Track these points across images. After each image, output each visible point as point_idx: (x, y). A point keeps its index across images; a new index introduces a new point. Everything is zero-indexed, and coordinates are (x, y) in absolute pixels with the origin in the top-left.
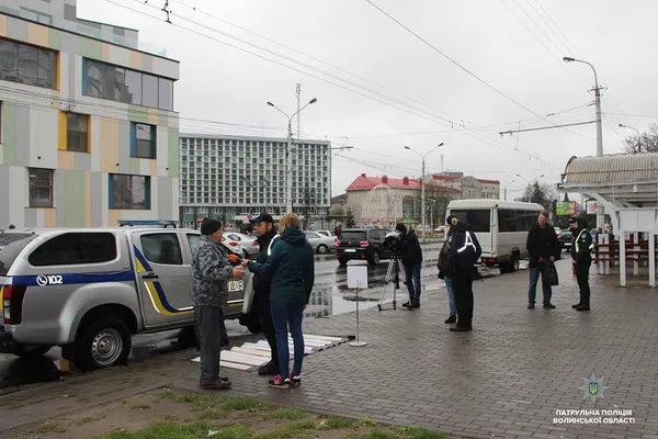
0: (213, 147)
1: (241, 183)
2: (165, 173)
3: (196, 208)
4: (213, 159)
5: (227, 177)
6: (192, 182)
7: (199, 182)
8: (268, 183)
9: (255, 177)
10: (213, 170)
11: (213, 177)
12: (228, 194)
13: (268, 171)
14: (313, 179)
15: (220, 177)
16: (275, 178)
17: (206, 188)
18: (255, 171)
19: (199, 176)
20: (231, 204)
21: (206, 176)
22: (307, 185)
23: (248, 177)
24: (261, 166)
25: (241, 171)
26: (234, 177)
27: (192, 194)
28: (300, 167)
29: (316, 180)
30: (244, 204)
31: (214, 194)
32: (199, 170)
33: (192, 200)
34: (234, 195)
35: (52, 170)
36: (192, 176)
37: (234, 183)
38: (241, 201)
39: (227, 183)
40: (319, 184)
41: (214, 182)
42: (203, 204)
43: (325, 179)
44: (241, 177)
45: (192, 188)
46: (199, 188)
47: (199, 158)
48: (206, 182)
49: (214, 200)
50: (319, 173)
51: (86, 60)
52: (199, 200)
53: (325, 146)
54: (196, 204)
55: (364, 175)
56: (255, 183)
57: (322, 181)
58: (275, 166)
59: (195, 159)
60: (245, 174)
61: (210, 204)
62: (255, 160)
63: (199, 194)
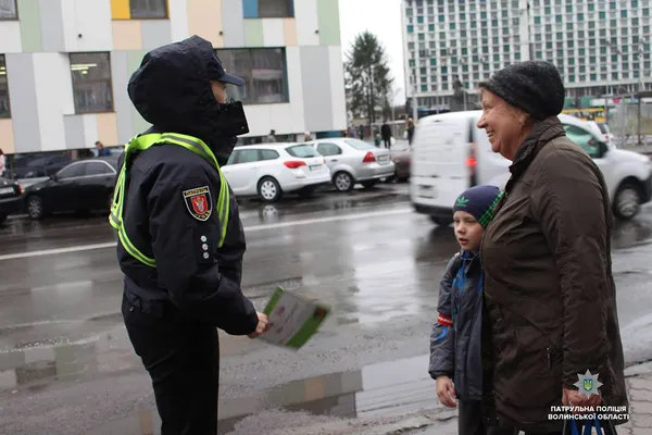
4: (559, 18)
5: (581, 43)
9: (625, 39)
10: (559, 35)
12: (582, 69)
15: (570, 43)
18: (624, 30)
20: (588, 83)
23: (614, 40)
25: (602, 32)
26: (592, 42)
30: (609, 82)
34: (593, 69)
35: (107, 53)
37: (592, 51)
38: (604, 77)
39: (582, 51)
41: (560, 52)
44: (603, 41)
56: (625, 48)
60: (608, 36)
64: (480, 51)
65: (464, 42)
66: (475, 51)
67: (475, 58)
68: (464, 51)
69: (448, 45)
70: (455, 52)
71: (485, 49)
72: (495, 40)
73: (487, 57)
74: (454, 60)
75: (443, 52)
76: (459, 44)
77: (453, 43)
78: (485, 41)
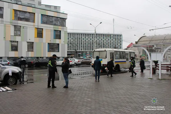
0: (91, 36)
1: (98, 45)
2: (63, 43)
3: (86, 52)
4: (91, 39)
6: (85, 45)
7: (87, 45)
8: (105, 45)
9: (102, 44)
10: (91, 42)
11: (91, 44)
13: (105, 42)
14: (117, 44)
15: (93, 44)
16: (107, 44)
17: (89, 47)
18: (102, 42)
19: (87, 43)
21: (89, 44)
22: (116, 46)
23: (100, 44)
24: (103, 41)
25: (98, 42)
26: (96, 44)
27: (85, 48)
28: (114, 41)
29: (118, 45)
31: (91, 48)
32: (87, 42)
33: (85, 50)
35: (33, 42)
36: (85, 44)
40: (119, 46)
41: (91, 45)
42: (88, 51)
43: (121, 44)
44: (98, 44)
45: (85, 47)
46: (87, 47)
47: (87, 39)
48: (89, 45)
49: (91, 50)
50: (119, 43)
51: (42, 15)
52: (87, 50)
53: (121, 35)
54: (86, 51)
55: (132, 43)
56: (102, 45)
57: (120, 45)
58: (107, 41)
59: (86, 39)
60: (99, 43)
61: (90, 51)
62: (102, 39)
63: (87, 48)
64: (77, 44)
65: (74, 42)
66: (76, 43)
67: (76, 45)
68: (74, 43)
69: (71, 42)
70: (72, 43)
71: (78, 43)
72: (80, 42)
73: (78, 45)
74: (72, 45)
75: (70, 43)
76: (73, 42)
77: (72, 42)
78: (78, 42)
